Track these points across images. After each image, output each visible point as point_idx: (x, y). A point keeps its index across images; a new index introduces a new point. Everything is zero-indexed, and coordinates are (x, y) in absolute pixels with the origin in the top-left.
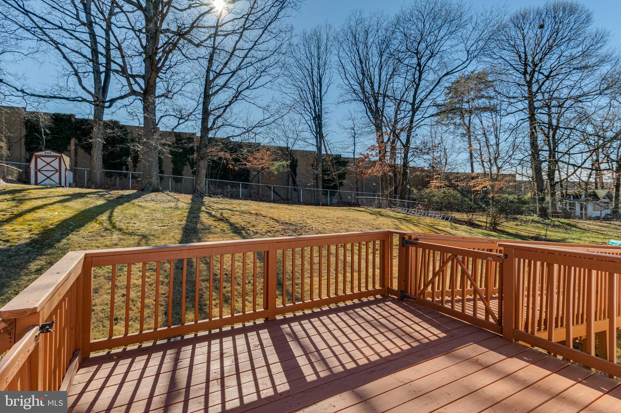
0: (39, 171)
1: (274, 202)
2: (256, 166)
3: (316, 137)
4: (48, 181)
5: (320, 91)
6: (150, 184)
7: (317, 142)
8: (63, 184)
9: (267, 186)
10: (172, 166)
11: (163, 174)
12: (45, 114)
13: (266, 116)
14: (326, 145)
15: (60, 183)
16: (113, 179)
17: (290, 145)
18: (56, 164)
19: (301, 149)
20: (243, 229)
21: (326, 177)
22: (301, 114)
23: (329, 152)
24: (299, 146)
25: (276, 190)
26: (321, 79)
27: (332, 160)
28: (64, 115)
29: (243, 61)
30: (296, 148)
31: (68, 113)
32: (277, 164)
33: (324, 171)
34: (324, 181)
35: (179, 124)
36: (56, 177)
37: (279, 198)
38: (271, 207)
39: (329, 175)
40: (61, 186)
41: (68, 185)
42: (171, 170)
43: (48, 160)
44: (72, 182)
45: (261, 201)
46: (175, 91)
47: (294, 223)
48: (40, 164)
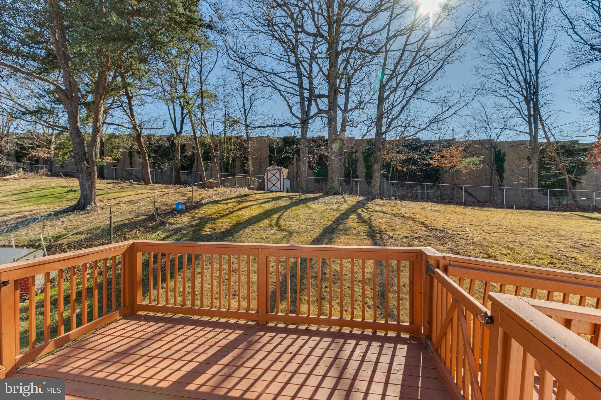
0: (269, 180)
1: (466, 204)
2: (444, 165)
3: (529, 123)
4: (274, 188)
5: (536, 61)
6: (333, 188)
7: (530, 128)
8: (282, 190)
9: (458, 187)
10: (365, 170)
11: (358, 178)
12: (278, 138)
13: (445, 109)
14: (547, 130)
15: (281, 189)
16: (321, 184)
17: (494, 137)
18: (278, 175)
19: (509, 140)
20: (380, 232)
21: (544, 173)
22: (506, 97)
23: (552, 140)
24: (507, 137)
25: (469, 191)
26: (536, 45)
27: (557, 150)
28: (290, 137)
29: (416, 55)
30: (502, 139)
31: (292, 135)
32: (466, 161)
33: (542, 166)
34: (541, 178)
35: (368, 131)
36: (278, 185)
37: (473, 200)
38: (437, 211)
39: (549, 169)
40: (281, 191)
41: (285, 190)
42: (364, 174)
43: (274, 172)
44: (289, 187)
45: (450, 203)
46: (366, 101)
47: (445, 230)
48: (270, 175)
